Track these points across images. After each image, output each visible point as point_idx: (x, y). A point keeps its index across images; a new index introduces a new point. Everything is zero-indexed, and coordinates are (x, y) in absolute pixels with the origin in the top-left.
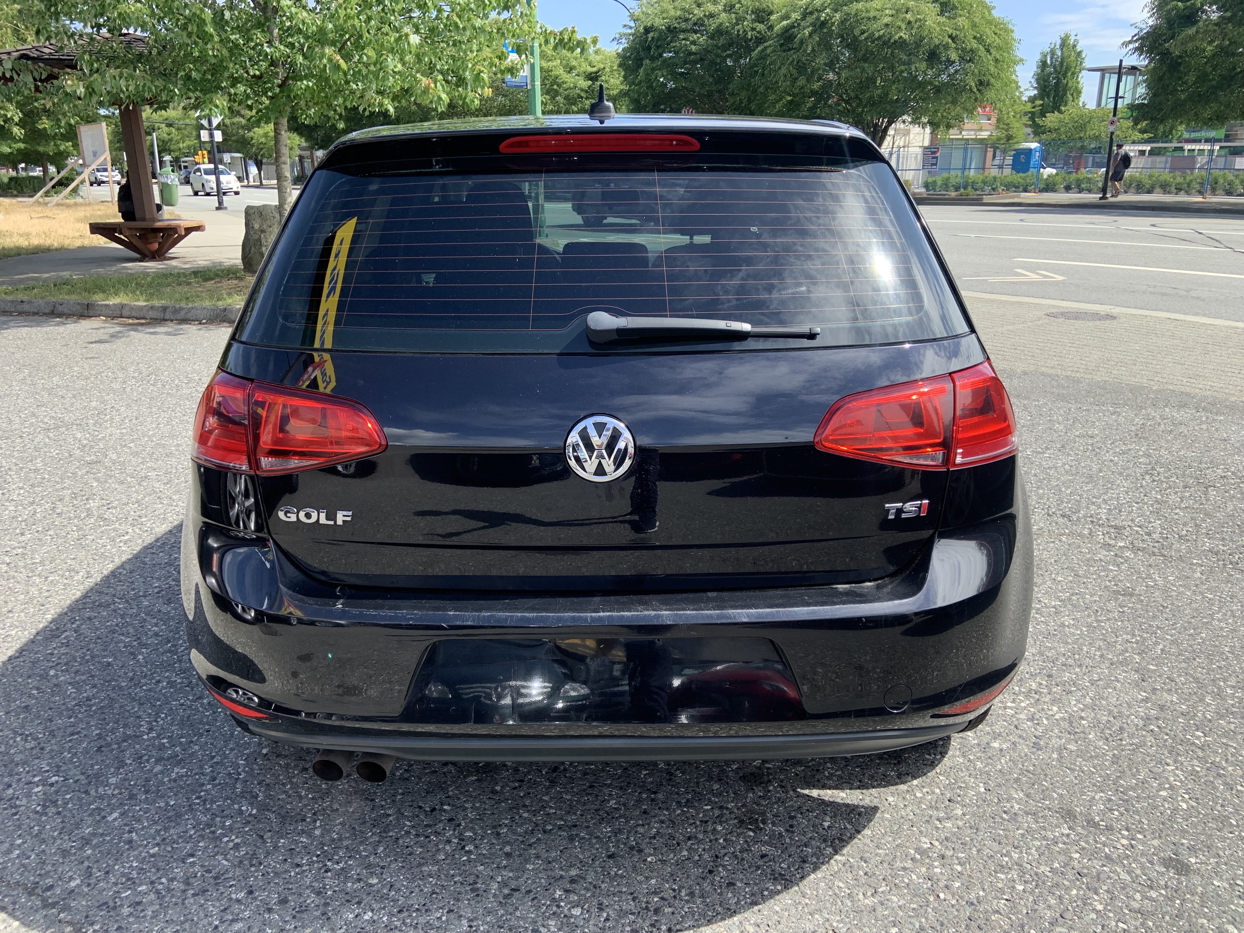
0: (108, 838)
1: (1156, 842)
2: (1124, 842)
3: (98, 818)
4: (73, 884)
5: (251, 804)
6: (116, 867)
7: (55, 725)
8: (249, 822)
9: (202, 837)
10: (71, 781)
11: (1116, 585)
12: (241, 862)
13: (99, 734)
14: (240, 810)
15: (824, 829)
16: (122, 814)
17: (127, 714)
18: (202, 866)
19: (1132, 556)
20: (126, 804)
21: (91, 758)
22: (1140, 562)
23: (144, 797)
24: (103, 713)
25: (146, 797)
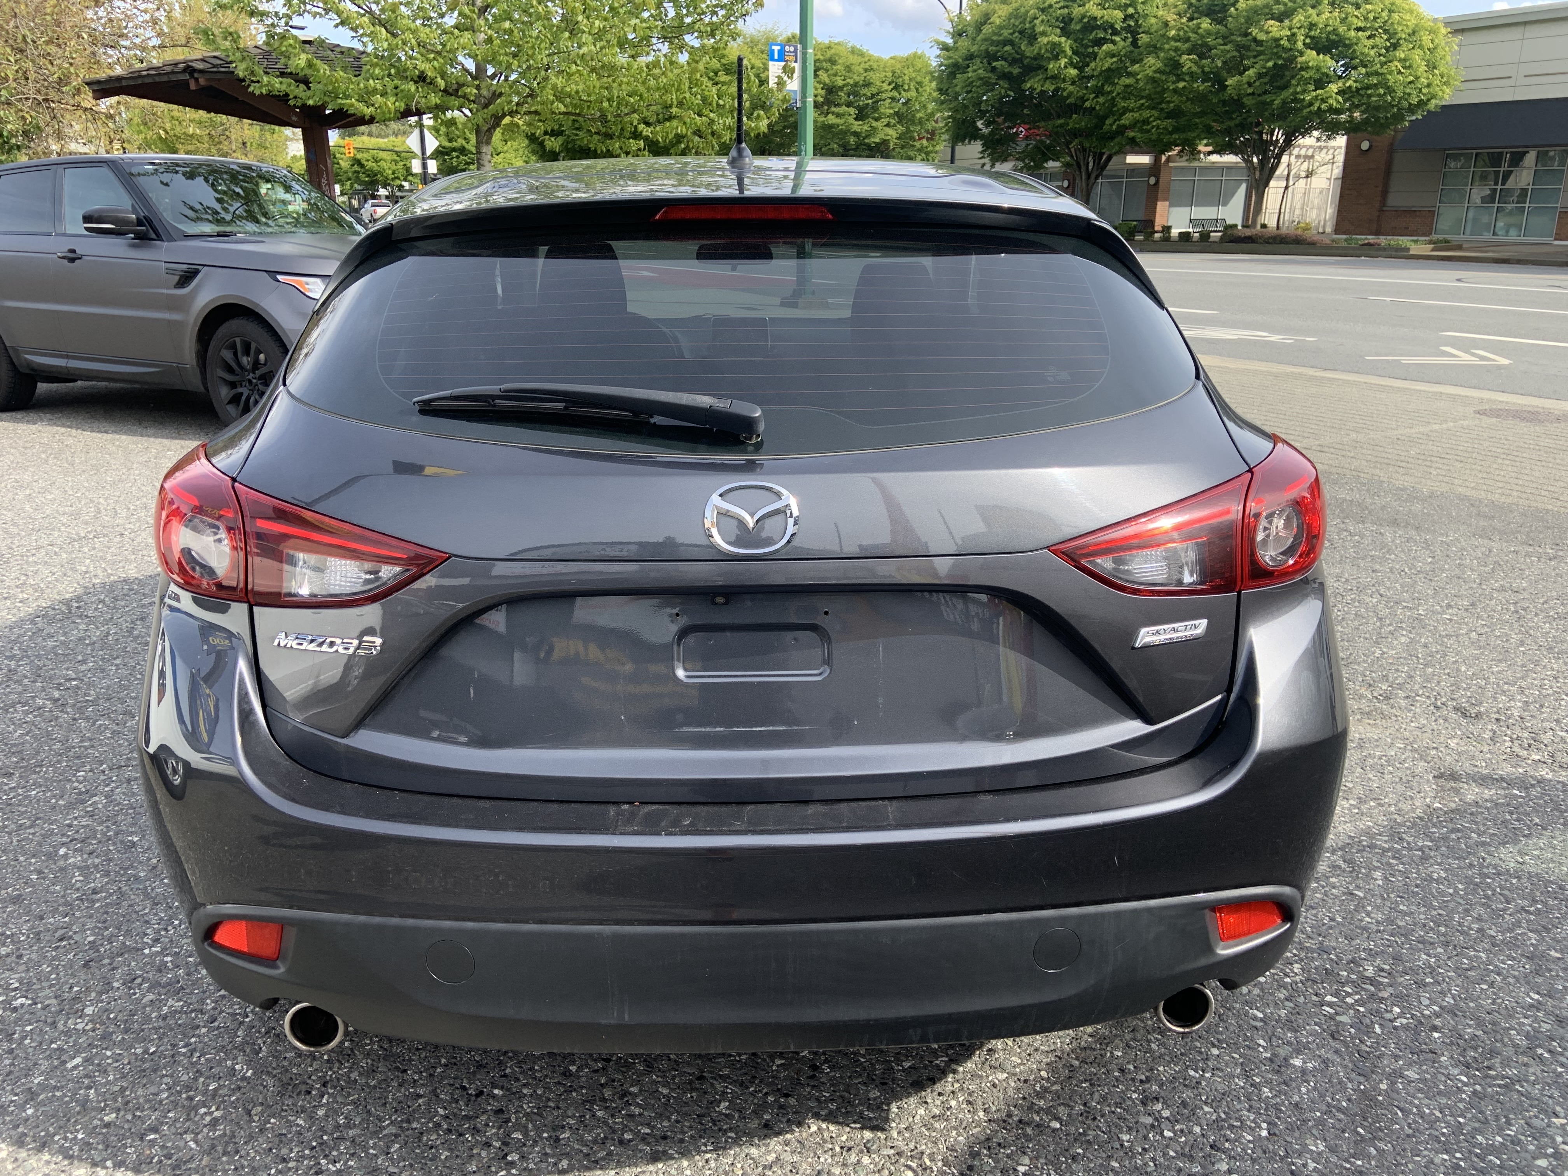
0: (58, 1094)
3: (56, 1063)
5: (249, 1063)
7: (44, 925)
8: (239, 1088)
9: (175, 1104)
10: (40, 1006)
12: (213, 1147)
13: (94, 942)
14: (234, 1069)
16: (86, 1060)
17: (134, 916)
18: (163, 1147)
20: (94, 1047)
21: (73, 976)
24: (107, 913)
25: (123, 1039)
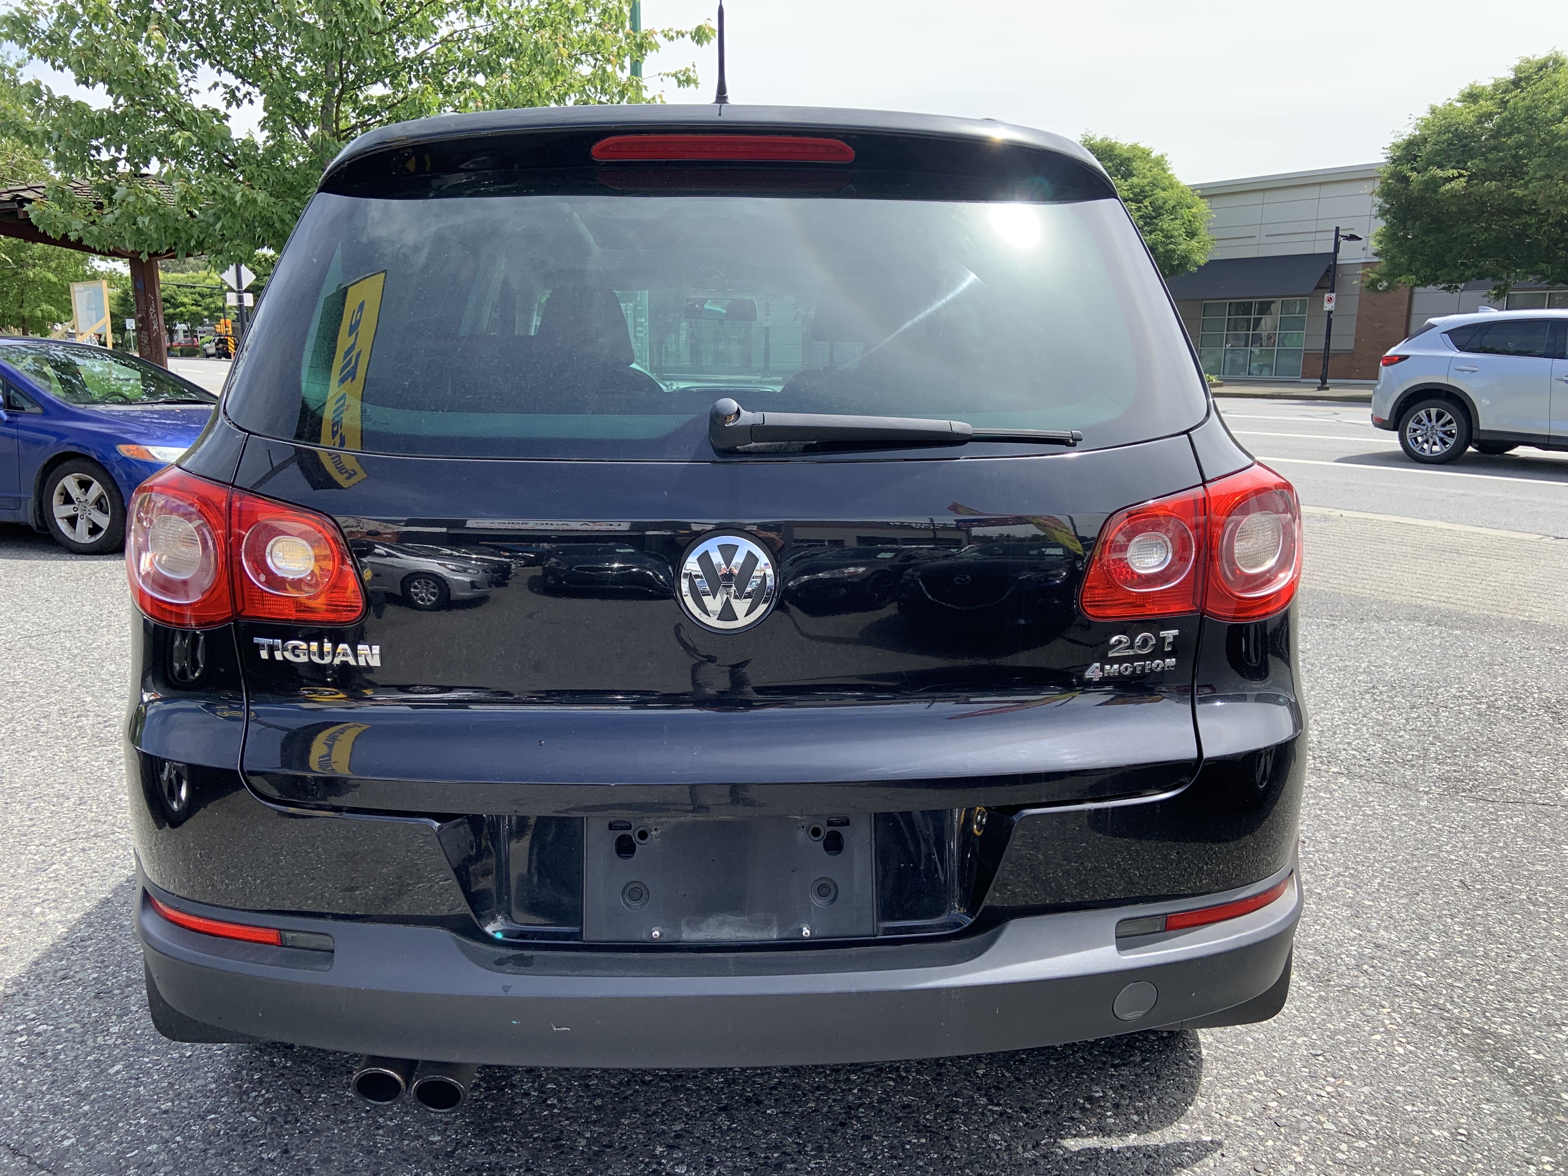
0: (109, 1093)
1: (1366, 1090)
2: (1329, 1089)
4: (66, 1143)
6: (120, 1125)
7: (42, 968)
8: (283, 1075)
9: (226, 1091)
10: (63, 1030)
12: (273, 1119)
13: (98, 978)
15: (978, 1077)
16: (127, 1066)
18: (226, 1123)
19: (1348, 782)
20: (130, 1056)
21: (87, 1005)
22: (1356, 789)
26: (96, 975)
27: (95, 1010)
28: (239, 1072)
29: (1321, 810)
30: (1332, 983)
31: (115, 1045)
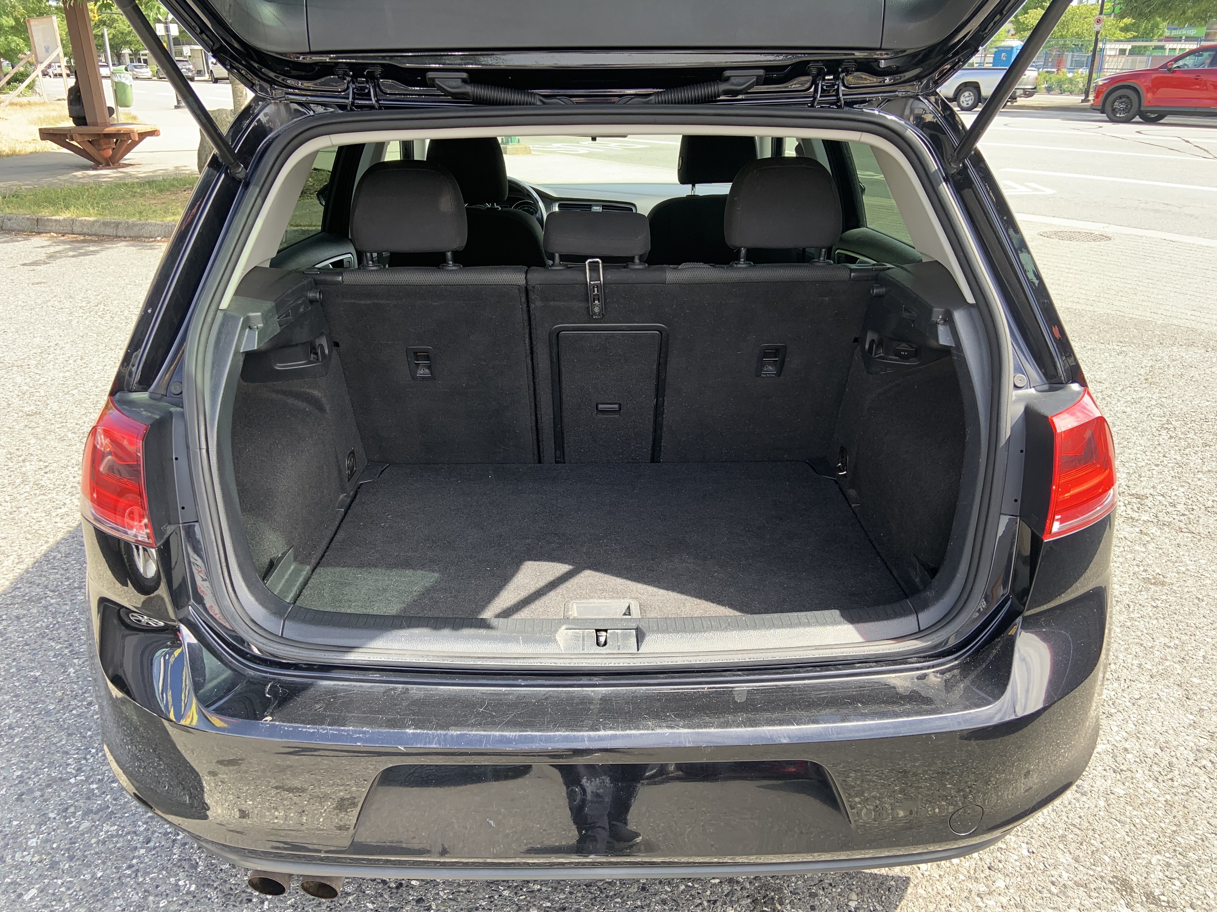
5: (190, 878)
8: (187, 903)
11: (1145, 571)
13: (21, 776)
14: (177, 885)
17: (53, 748)
19: (1158, 533)
22: (1167, 541)
23: (67, 866)
24: (26, 747)
25: (70, 867)
26: (19, 773)
27: (16, 818)
28: (145, 898)
29: (1138, 566)
30: (1176, 784)
31: (32, 862)
